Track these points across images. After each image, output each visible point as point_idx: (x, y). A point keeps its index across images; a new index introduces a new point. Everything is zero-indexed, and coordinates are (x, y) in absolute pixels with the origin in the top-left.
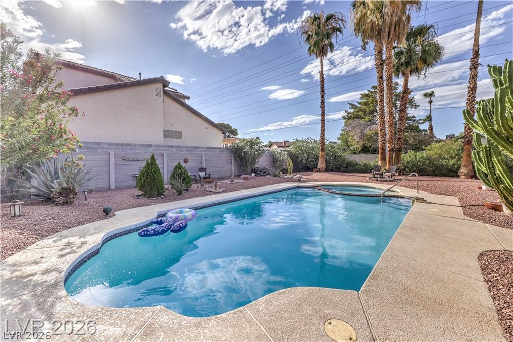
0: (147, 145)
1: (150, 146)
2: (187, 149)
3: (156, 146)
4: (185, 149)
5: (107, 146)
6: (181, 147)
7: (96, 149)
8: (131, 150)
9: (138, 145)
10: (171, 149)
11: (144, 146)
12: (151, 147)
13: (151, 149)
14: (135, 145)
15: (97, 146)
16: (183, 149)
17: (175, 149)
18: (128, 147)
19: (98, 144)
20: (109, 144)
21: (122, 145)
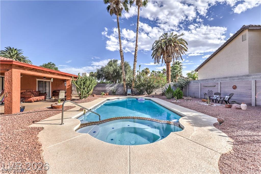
0: (213, 78)
2: (237, 78)
4: (236, 78)
5: (200, 81)
6: (233, 77)
9: (209, 79)
10: (225, 79)
11: (211, 79)
12: (215, 79)
13: (215, 81)
16: (235, 78)
17: (228, 79)
18: (206, 81)
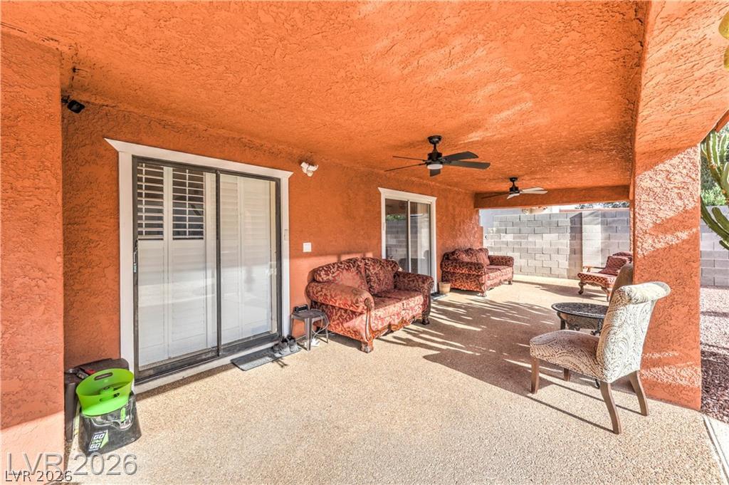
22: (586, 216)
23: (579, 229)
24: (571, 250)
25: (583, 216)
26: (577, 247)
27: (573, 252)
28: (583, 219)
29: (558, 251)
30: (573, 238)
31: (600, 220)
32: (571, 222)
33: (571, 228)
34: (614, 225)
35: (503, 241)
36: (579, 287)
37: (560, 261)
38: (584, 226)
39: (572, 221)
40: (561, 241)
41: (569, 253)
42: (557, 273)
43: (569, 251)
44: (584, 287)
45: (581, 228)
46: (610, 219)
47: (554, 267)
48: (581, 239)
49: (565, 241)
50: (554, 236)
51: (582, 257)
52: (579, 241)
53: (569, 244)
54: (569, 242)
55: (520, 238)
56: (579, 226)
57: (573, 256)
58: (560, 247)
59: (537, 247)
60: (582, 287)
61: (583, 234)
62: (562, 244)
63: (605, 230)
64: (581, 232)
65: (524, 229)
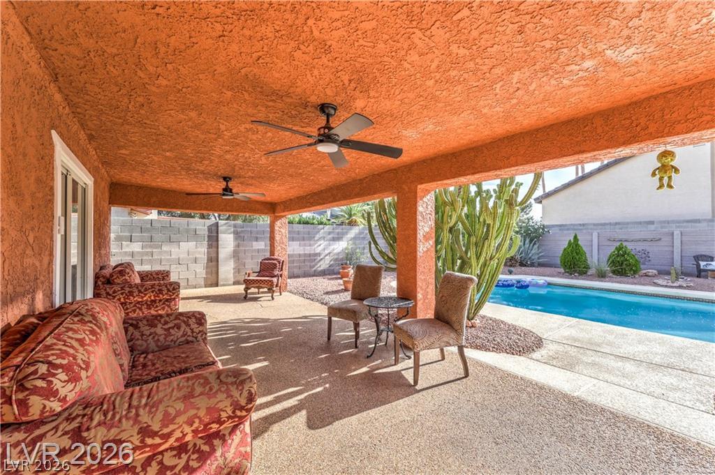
0: (645, 222)
1: (652, 223)
3: (661, 222)
7: (581, 230)
8: (621, 229)
11: (639, 223)
14: (628, 223)
15: (582, 227)
18: (617, 226)
19: (584, 225)
20: (594, 225)
21: (610, 224)
22: (222, 226)
23: (215, 238)
24: (208, 257)
25: (219, 225)
26: (214, 255)
27: (210, 260)
28: (220, 228)
29: (196, 261)
30: (210, 246)
31: (232, 230)
32: (209, 231)
33: (208, 236)
34: (242, 235)
35: (126, 252)
36: (244, 292)
37: (197, 271)
38: (219, 235)
39: (210, 229)
40: (199, 249)
41: (206, 262)
42: (194, 284)
43: (206, 259)
44: (249, 291)
45: (217, 237)
46: (239, 230)
47: (191, 277)
48: (218, 248)
49: (202, 251)
50: (192, 244)
51: (218, 265)
52: (215, 250)
53: (206, 252)
54: (206, 250)
55: (151, 247)
56: (215, 234)
57: (210, 264)
58: (197, 256)
59: (173, 257)
60: (246, 291)
61: (220, 242)
62: (199, 253)
63: (236, 239)
64: (217, 241)
65: (158, 236)
